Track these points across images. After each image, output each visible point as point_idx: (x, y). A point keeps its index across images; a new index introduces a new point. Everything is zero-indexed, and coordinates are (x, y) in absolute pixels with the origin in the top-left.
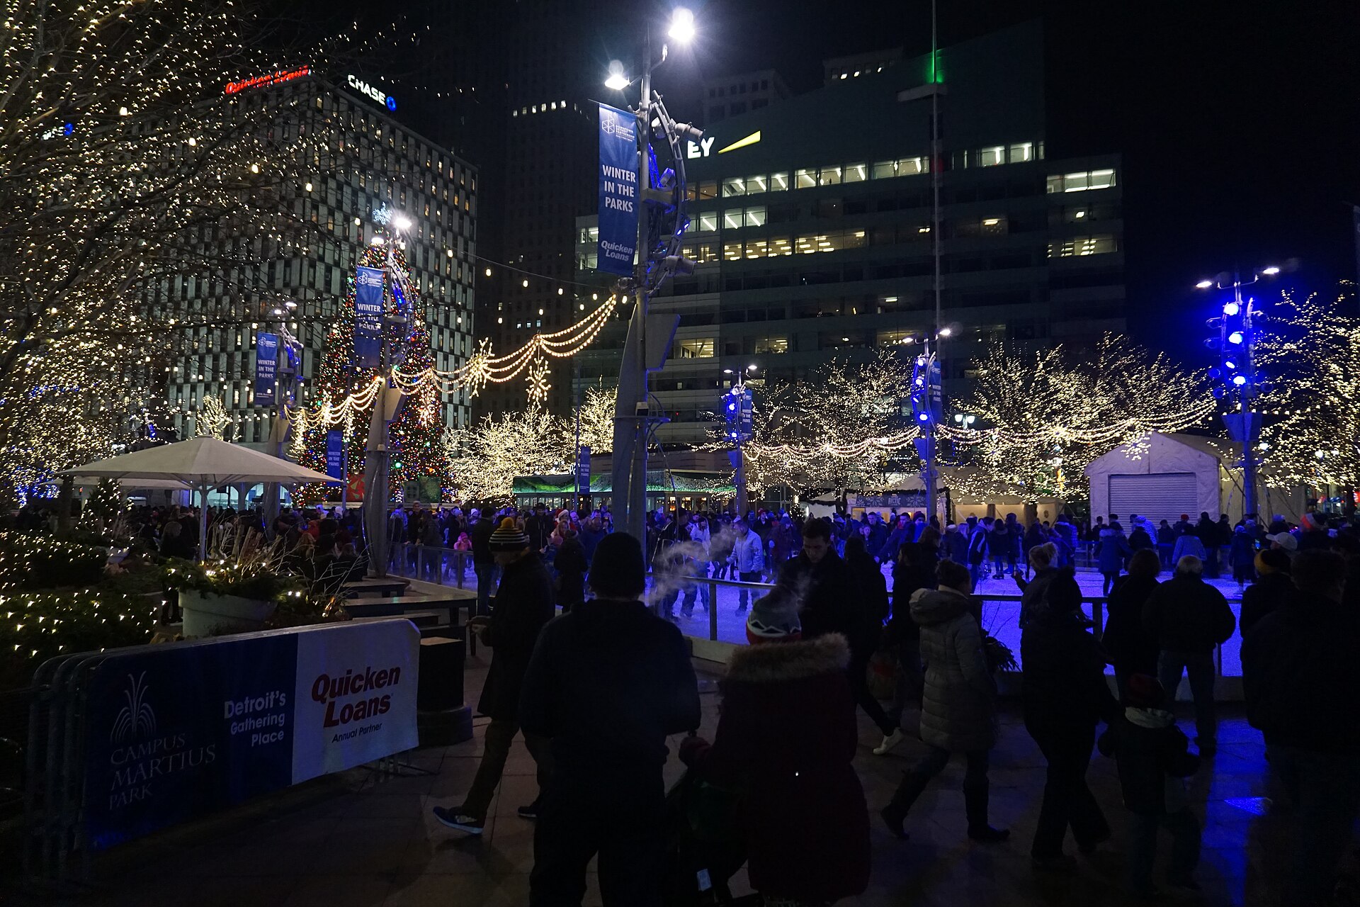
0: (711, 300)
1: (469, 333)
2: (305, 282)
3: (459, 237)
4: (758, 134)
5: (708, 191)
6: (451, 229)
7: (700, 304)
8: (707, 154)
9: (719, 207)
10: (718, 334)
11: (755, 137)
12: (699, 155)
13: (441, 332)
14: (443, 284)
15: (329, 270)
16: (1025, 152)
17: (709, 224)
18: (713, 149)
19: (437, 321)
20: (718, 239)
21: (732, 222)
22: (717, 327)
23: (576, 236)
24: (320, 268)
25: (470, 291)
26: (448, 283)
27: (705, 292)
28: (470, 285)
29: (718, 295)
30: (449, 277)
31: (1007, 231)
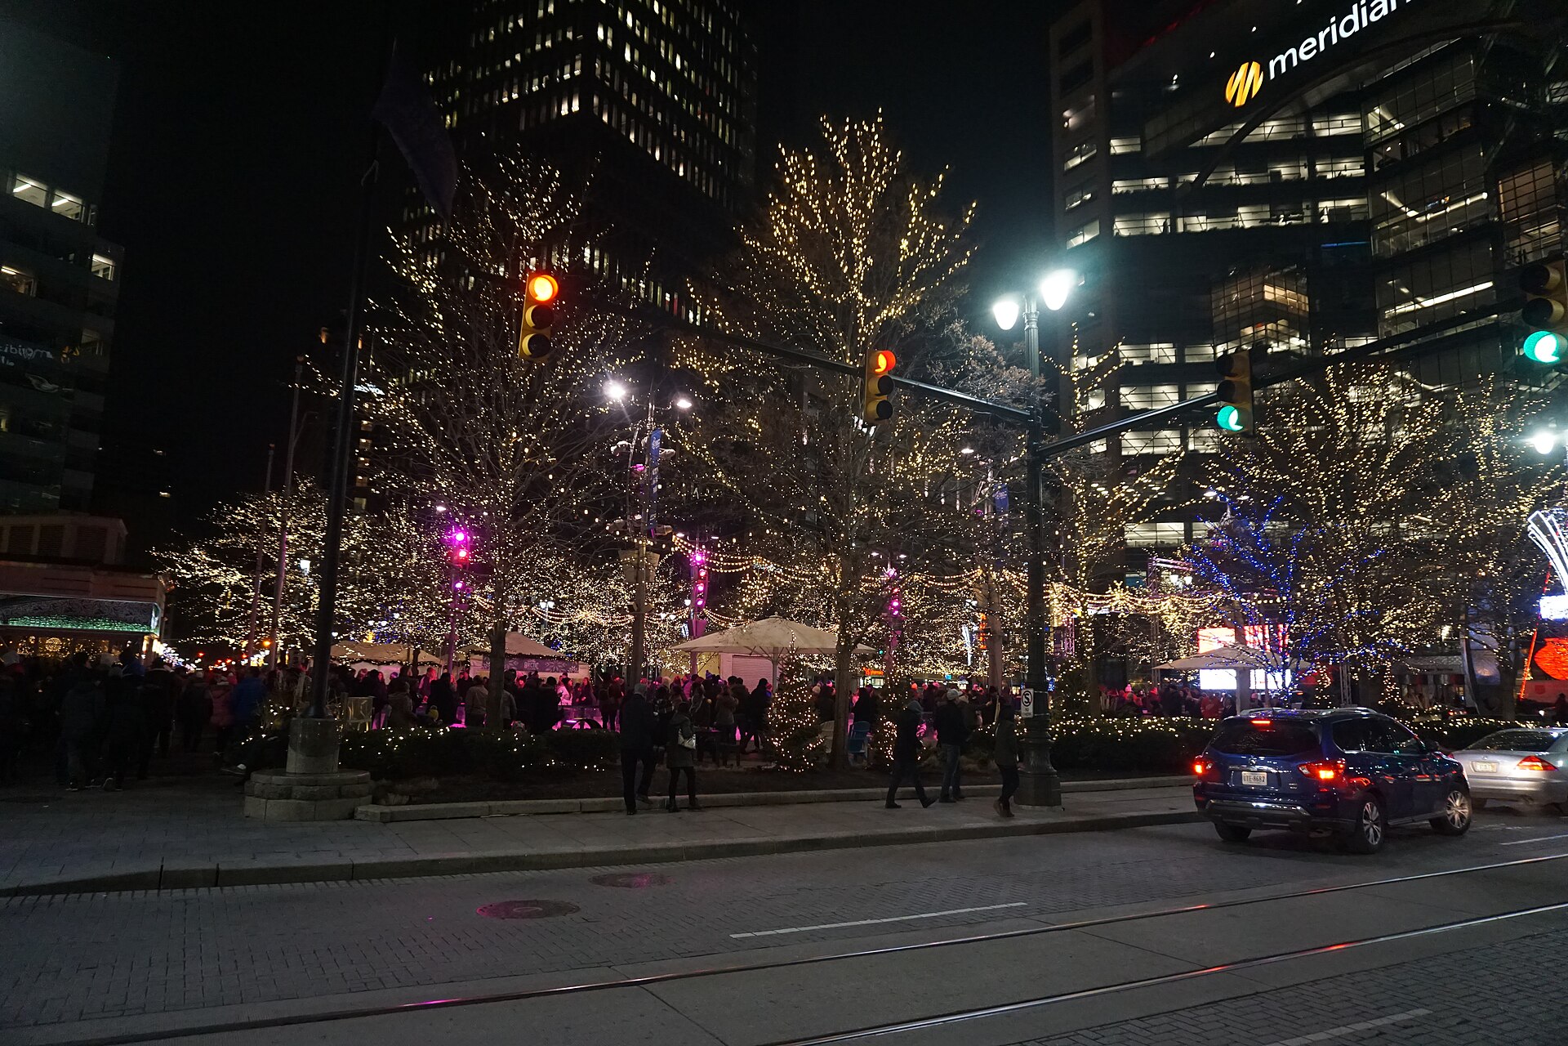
31: (33, 293)
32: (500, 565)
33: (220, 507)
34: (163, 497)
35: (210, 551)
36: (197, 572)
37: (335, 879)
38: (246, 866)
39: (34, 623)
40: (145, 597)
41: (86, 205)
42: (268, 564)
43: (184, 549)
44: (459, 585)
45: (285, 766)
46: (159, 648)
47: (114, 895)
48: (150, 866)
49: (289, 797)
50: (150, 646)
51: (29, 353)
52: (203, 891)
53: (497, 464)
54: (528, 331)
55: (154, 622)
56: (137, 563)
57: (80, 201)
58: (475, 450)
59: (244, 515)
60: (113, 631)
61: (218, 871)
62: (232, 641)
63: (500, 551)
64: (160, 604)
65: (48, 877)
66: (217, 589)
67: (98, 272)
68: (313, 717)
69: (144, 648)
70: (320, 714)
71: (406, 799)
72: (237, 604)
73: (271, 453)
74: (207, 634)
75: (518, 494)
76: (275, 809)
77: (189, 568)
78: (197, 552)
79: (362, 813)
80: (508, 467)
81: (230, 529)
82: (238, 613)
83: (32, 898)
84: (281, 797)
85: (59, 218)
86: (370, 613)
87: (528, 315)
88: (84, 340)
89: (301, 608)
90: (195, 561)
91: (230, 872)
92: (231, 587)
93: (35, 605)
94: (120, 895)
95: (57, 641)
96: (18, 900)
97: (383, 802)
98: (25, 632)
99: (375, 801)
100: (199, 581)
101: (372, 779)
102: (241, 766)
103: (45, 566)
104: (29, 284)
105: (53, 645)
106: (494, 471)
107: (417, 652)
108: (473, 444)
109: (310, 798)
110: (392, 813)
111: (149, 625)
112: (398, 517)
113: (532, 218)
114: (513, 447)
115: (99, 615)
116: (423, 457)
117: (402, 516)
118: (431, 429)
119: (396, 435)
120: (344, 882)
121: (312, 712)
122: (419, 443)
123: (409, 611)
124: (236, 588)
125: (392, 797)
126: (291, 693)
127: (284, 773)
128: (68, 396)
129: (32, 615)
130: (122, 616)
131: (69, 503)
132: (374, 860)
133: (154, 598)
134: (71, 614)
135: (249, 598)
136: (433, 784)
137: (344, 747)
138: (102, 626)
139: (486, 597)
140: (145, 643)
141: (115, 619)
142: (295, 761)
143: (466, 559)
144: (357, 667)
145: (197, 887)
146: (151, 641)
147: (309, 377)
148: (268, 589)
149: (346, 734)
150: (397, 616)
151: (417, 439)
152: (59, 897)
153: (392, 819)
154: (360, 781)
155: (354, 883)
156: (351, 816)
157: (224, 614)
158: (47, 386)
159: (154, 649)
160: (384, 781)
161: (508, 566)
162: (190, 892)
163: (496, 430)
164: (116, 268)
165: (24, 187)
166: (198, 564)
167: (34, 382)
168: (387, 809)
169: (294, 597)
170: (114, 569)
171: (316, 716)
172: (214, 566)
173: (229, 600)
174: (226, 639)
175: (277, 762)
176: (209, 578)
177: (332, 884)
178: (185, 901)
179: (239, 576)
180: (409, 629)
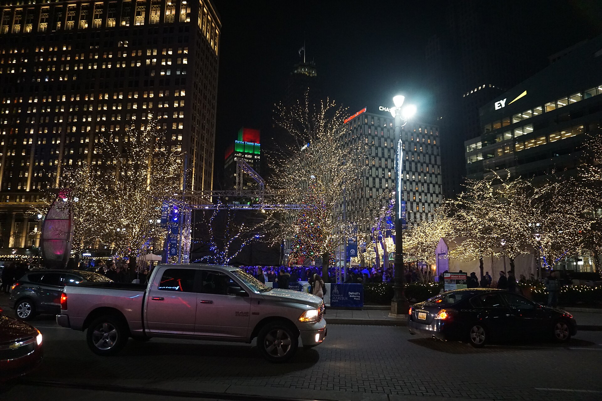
1: (440, 193)
2: (365, 186)
3: (432, 156)
4: (526, 91)
5: (506, 123)
6: (427, 153)
8: (504, 106)
9: (512, 128)
11: (525, 93)
12: (500, 107)
13: (426, 195)
14: (425, 176)
15: (374, 179)
17: (508, 135)
18: (506, 103)
19: (424, 191)
20: (513, 142)
21: (519, 133)
23: (465, 150)
24: (371, 179)
25: (439, 177)
26: (428, 175)
28: (439, 174)
30: (428, 173)
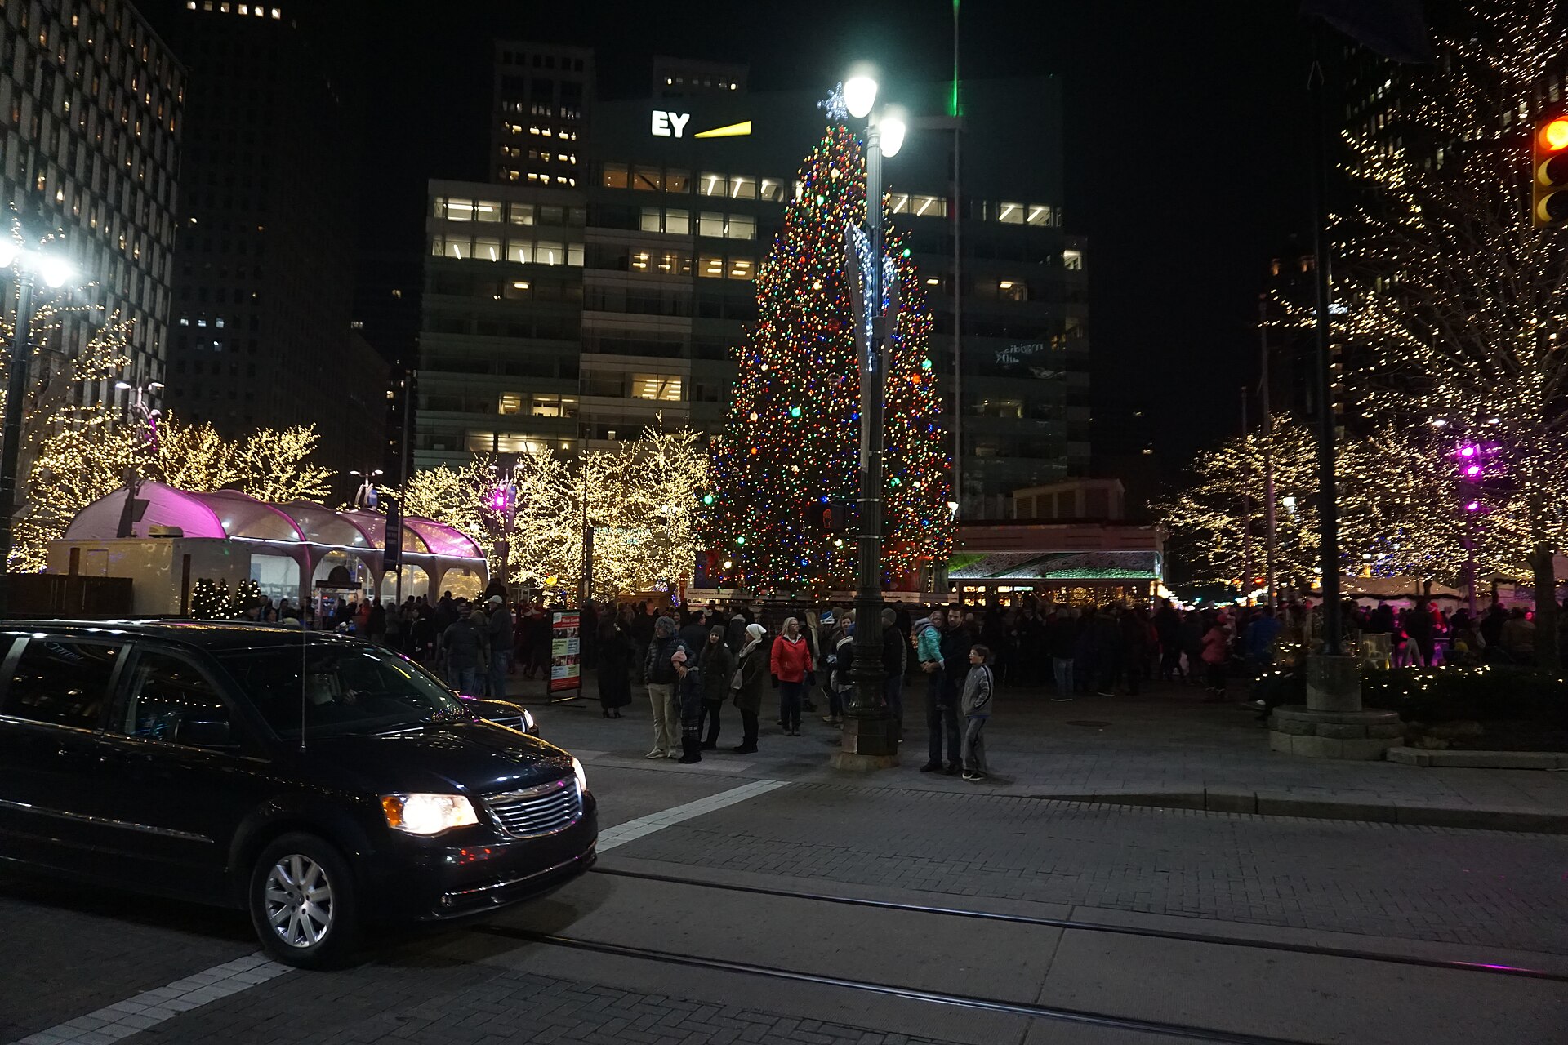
0: (680, 326)
3: (161, 168)
4: (749, 125)
6: (151, 154)
7: (665, 329)
8: (678, 134)
9: (694, 208)
10: (687, 371)
11: (744, 128)
12: (667, 133)
16: (1037, 214)
18: (687, 130)
20: (691, 247)
21: (709, 228)
22: (687, 362)
23: (428, 206)
27: (669, 315)
28: (170, 246)
29: (689, 320)
30: (145, 229)
31: (1025, 298)
32: (1534, 476)
33: (1201, 456)
34: (1146, 454)
35: (1197, 498)
36: (1189, 520)
37: (1378, 820)
38: (1279, 798)
39: (1064, 576)
40: (1146, 547)
41: (1053, 211)
42: (1254, 506)
43: (1175, 501)
44: (1473, 506)
45: (1305, 702)
46: (1164, 592)
47: (1169, 810)
48: (1195, 789)
49: (1314, 734)
50: (1156, 590)
51: (1028, 349)
52: (1245, 817)
53: (1516, 360)
54: (1543, 191)
55: (1157, 569)
56: (1136, 517)
57: (1048, 209)
58: (1483, 349)
59: (1224, 460)
60: (1124, 579)
61: (1257, 800)
62: (1228, 582)
63: (1532, 460)
64: (1159, 552)
65: (1114, 789)
66: (1207, 534)
67: (1069, 265)
68: (1329, 654)
69: (1152, 593)
70: (1336, 650)
71: (1444, 743)
72: (1227, 546)
73: (1244, 395)
74: (1204, 577)
75: (1550, 389)
76: (1302, 745)
77: (1182, 517)
78: (1185, 501)
79: (1394, 755)
80: (1531, 360)
81: (1213, 475)
82: (1229, 555)
83: (1105, 806)
84: (1306, 733)
85: (1035, 228)
86: (1366, 546)
87: (1542, 173)
88: (1068, 326)
89: (1291, 546)
90: (1184, 509)
91: (1267, 801)
92: (1222, 531)
93: (1063, 560)
94: (1173, 811)
95: (1081, 590)
96: (1095, 806)
97: (1417, 744)
98: (1058, 584)
99: (1408, 743)
100: (1190, 528)
101: (1401, 719)
102: (1260, 702)
103: (1064, 526)
104: (1022, 291)
105: (1079, 593)
106: (1513, 369)
107: (1428, 584)
108: (1479, 343)
109: (1336, 735)
110: (1431, 758)
111: (1152, 570)
112: (1385, 440)
113: (1525, 55)
114: (1533, 336)
115: (1112, 565)
116: (1417, 367)
117: (1390, 437)
118: (1423, 335)
119: (1381, 351)
120: (1388, 824)
121: (1327, 648)
122: (1411, 356)
123: (1413, 540)
124: (1225, 532)
125: (1428, 741)
126: (1300, 630)
127: (1305, 710)
128: (1061, 379)
129: (1062, 569)
130: (1130, 564)
131: (1075, 471)
132: (1422, 805)
133: (1154, 547)
134: (1091, 566)
135: (1239, 539)
136: (1476, 728)
137: (1366, 685)
138: (1116, 575)
139: (1508, 516)
140: (1152, 588)
141: (1125, 568)
142: (1315, 697)
143: (1478, 474)
144: (1361, 602)
145: (1239, 813)
146: (1156, 585)
147: (1278, 312)
148: (1255, 529)
149: (1366, 672)
150: (1397, 546)
151: (1408, 350)
152: (1126, 807)
153: (1432, 764)
154: (1388, 721)
155: (1400, 827)
156: (1383, 757)
157: (1218, 557)
158: (1046, 374)
159: (1159, 594)
160: (1415, 723)
161: (1546, 477)
162: (1234, 816)
163: (1508, 320)
164: (1083, 257)
165: (1008, 212)
166: (1188, 512)
167: (1036, 372)
168: (1424, 753)
169: (1283, 535)
170: (1117, 523)
171: (1331, 653)
172: (1202, 512)
173: (1220, 543)
174: (1222, 580)
175: (1298, 699)
176: (1198, 524)
177: (1375, 825)
178: (1232, 824)
179: (1227, 519)
180: (1415, 560)
